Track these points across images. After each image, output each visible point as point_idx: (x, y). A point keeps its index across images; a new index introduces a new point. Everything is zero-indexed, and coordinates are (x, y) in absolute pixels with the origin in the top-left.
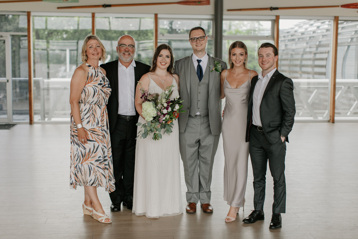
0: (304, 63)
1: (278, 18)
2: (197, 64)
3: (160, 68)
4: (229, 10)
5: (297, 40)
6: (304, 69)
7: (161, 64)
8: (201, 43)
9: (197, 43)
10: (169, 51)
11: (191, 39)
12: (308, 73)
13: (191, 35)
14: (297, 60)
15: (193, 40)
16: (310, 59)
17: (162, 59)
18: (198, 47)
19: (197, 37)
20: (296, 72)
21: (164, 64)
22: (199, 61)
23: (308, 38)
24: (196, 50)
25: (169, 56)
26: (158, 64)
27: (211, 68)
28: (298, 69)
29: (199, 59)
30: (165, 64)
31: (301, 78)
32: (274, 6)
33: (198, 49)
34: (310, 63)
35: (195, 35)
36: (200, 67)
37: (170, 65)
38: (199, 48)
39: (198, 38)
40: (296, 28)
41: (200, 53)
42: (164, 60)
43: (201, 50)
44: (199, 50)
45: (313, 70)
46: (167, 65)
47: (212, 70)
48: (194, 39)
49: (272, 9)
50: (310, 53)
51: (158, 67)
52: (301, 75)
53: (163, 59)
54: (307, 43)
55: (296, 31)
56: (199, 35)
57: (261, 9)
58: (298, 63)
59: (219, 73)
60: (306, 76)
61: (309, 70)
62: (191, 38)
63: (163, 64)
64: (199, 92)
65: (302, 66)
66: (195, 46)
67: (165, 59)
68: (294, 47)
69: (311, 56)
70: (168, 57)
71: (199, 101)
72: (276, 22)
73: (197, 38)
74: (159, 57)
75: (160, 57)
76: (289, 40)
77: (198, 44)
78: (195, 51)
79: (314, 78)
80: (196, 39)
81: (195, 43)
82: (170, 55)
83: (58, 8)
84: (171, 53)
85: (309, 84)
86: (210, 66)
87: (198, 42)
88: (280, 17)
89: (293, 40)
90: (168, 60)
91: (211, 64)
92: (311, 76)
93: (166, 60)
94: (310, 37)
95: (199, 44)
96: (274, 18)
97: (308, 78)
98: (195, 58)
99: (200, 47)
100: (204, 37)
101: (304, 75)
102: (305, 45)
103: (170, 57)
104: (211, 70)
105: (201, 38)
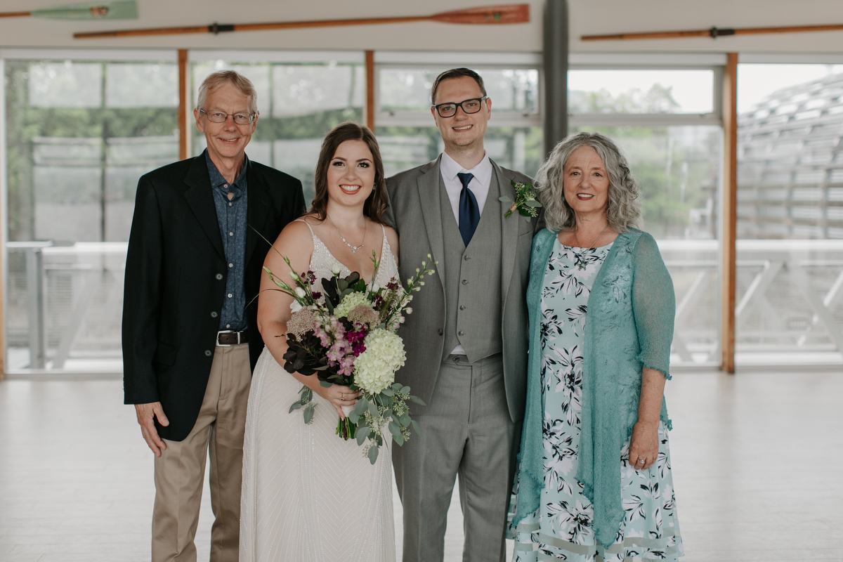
0: (799, 195)
1: (733, 59)
2: (460, 187)
3: (340, 203)
4: (586, 38)
5: (776, 135)
6: (799, 212)
7: (342, 189)
8: (470, 119)
9: (457, 120)
10: (368, 143)
11: (437, 107)
12: (811, 223)
13: (438, 95)
14: (780, 187)
15: (444, 109)
16: (815, 186)
17: (343, 174)
18: (460, 135)
19: (458, 101)
20: (777, 221)
21: (352, 188)
22: (465, 178)
23: (808, 130)
24: (454, 143)
25: (366, 162)
26: (334, 190)
27: (504, 205)
28: (781, 212)
29: (466, 172)
30: (356, 188)
31: (790, 236)
32: (721, 25)
33: (459, 139)
34: (817, 195)
35: (450, 95)
36: (468, 199)
37: (373, 191)
38: (464, 137)
39: (460, 104)
40: (774, 104)
41: (469, 152)
42: (351, 177)
43: (468, 142)
44: (462, 142)
45: (825, 213)
46: (365, 193)
47: (509, 213)
48: (448, 108)
49: (715, 33)
50: (815, 168)
51: (334, 200)
52: (790, 228)
53: (347, 175)
54: (806, 142)
55: (772, 112)
56: (464, 93)
57: (682, 34)
58: (782, 195)
59: (528, 219)
60: (805, 230)
61: (815, 213)
62: (437, 103)
63: (348, 188)
64: (461, 280)
65: (791, 204)
66: (450, 130)
67: (354, 174)
68: (769, 153)
69: (820, 177)
70: (363, 164)
71: (461, 309)
72: (727, 71)
73: (457, 105)
74: (331, 167)
75: (338, 168)
76: (754, 136)
77: (460, 124)
78: (452, 145)
79: (827, 237)
80: (454, 106)
81: (449, 121)
82: (372, 160)
83: (78, 36)
84: (374, 151)
85: (813, 254)
86: (500, 199)
87: (460, 116)
88: (741, 58)
89: (766, 134)
90: (367, 176)
91: (503, 192)
92: (819, 231)
93: (359, 175)
94: (814, 127)
95: (463, 123)
96: (722, 60)
97: (813, 238)
98: (451, 168)
99: (468, 134)
100: (480, 100)
101: (799, 230)
102: (799, 146)
103: (372, 166)
104: (504, 212)
105: (471, 105)
